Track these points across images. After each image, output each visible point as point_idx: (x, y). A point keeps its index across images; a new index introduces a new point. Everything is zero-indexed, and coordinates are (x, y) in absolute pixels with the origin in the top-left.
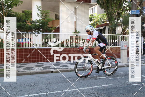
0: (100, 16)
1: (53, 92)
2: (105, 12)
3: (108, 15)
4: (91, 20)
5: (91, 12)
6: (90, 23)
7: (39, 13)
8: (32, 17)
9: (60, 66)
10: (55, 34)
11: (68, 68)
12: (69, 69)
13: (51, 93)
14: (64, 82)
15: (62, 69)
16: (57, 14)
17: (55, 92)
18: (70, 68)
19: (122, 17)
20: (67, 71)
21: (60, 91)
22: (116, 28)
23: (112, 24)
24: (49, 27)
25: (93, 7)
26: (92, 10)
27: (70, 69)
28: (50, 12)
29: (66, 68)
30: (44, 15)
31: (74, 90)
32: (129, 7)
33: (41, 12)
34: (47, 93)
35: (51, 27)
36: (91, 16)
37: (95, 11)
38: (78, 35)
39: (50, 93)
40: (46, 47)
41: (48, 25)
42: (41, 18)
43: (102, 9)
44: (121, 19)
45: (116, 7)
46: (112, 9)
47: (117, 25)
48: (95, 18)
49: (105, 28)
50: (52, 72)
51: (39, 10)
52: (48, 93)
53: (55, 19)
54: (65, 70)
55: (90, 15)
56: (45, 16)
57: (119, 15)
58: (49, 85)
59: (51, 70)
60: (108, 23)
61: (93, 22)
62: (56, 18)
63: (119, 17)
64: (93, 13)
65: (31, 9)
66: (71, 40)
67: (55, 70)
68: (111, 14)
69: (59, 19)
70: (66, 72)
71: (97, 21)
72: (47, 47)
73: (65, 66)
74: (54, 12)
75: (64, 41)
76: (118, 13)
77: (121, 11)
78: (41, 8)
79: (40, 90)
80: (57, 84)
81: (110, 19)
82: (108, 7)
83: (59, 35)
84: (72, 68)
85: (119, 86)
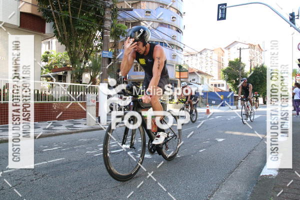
0: (61, 55)
2: (66, 50)
3: (71, 54)
4: (46, 60)
5: (46, 49)
6: (45, 64)
19: (91, 60)
22: (82, 75)
23: (76, 69)
26: (48, 45)
32: (101, 47)
36: (47, 54)
37: (53, 47)
43: (61, 44)
44: (90, 62)
45: (83, 45)
46: (77, 46)
47: (83, 70)
48: (52, 58)
49: (66, 73)
57: (87, 56)
60: (71, 66)
61: (48, 64)
63: (87, 59)
64: (49, 49)
68: (74, 54)
71: (55, 63)
76: (85, 53)
77: (90, 50)
81: (73, 61)
82: (71, 43)
85: (74, 159)
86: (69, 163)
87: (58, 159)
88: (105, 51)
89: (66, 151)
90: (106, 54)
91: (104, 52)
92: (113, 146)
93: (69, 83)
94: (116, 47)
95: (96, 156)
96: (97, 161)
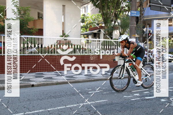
0: (95, 16)
1: (33, 112)
2: (100, 12)
3: (104, 15)
4: (83, 21)
5: (82, 12)
6: (82, 24)
7: (16, 10)
8: (6, 14)
9: (43, 78)
10: (37, 38)
11: (53, 80)
12: (54, 82)
13: (30, 113)
14: (48, 99)
15: (45, 81)
16: (40, 12)
17: (36, 111)
18: (57, 80)
19: (120, 19)
20: (53, 84)
21: (42, 110)
22: (112, 32)
23: (108, 27)
24: (29, 29)
25: (86, 6)
26: (84, 9)
27: (56, 82)
28: (30, 9)
29: (50, 80)
30: (22, 12)
31: (60, 107)
32: (129, 8)
33: (18, 8)
34: (25, 113)
35: (32, 29)
36: (83, 16)
37: (88, 11)
38: (66, 39)
39: (28, 113)
40: (25, 54)
41: (27, 26)
42: (19, 17)
43: (96, 8)
44: (119, 21)
45: (113, 7)
46: (109, 8)
47: (114, 28)
48: (88, 19)
49: (100, 31)
50: (33, 86)
51: (15, 5)
52: (27, 113)
53: (37, 19)
54: (49, 84)
55: (81, 15)
56: (23, 14)
57: (117, 16)
58: (28, 103)
59: (32, 83)
60: (104, 25)
61: (85, 24)
62: (39, 17)
63: (117, 19)
64: (85, 12)
65: (5, 4)
66: (57, 45)
67: (36, 84)
68: (107, 15)
69: (43, 19)
70: (50, 85)
71: (90, 23)
72: (27, 54)
73: (49, 77)
74: (36, 9)
75: (48, 47)
76: (115, 14)
77: (119, 11)
78: (19, 4)
79: (16, 110)
80: (39, 101)
81: (106, 21)
82: (103, 6)
83: (42, 38)
84: (58, 80)
85: (116, 102)
86: (112, 104)
87: (103, 101)
88: (134, 11)
89: (107, 94)
90: (134, 13)
91: (132, 12)
92: (145, 93)
93: (102, 39)
94: (142, 6)
95: (133, 101)
96: (135, 105)
